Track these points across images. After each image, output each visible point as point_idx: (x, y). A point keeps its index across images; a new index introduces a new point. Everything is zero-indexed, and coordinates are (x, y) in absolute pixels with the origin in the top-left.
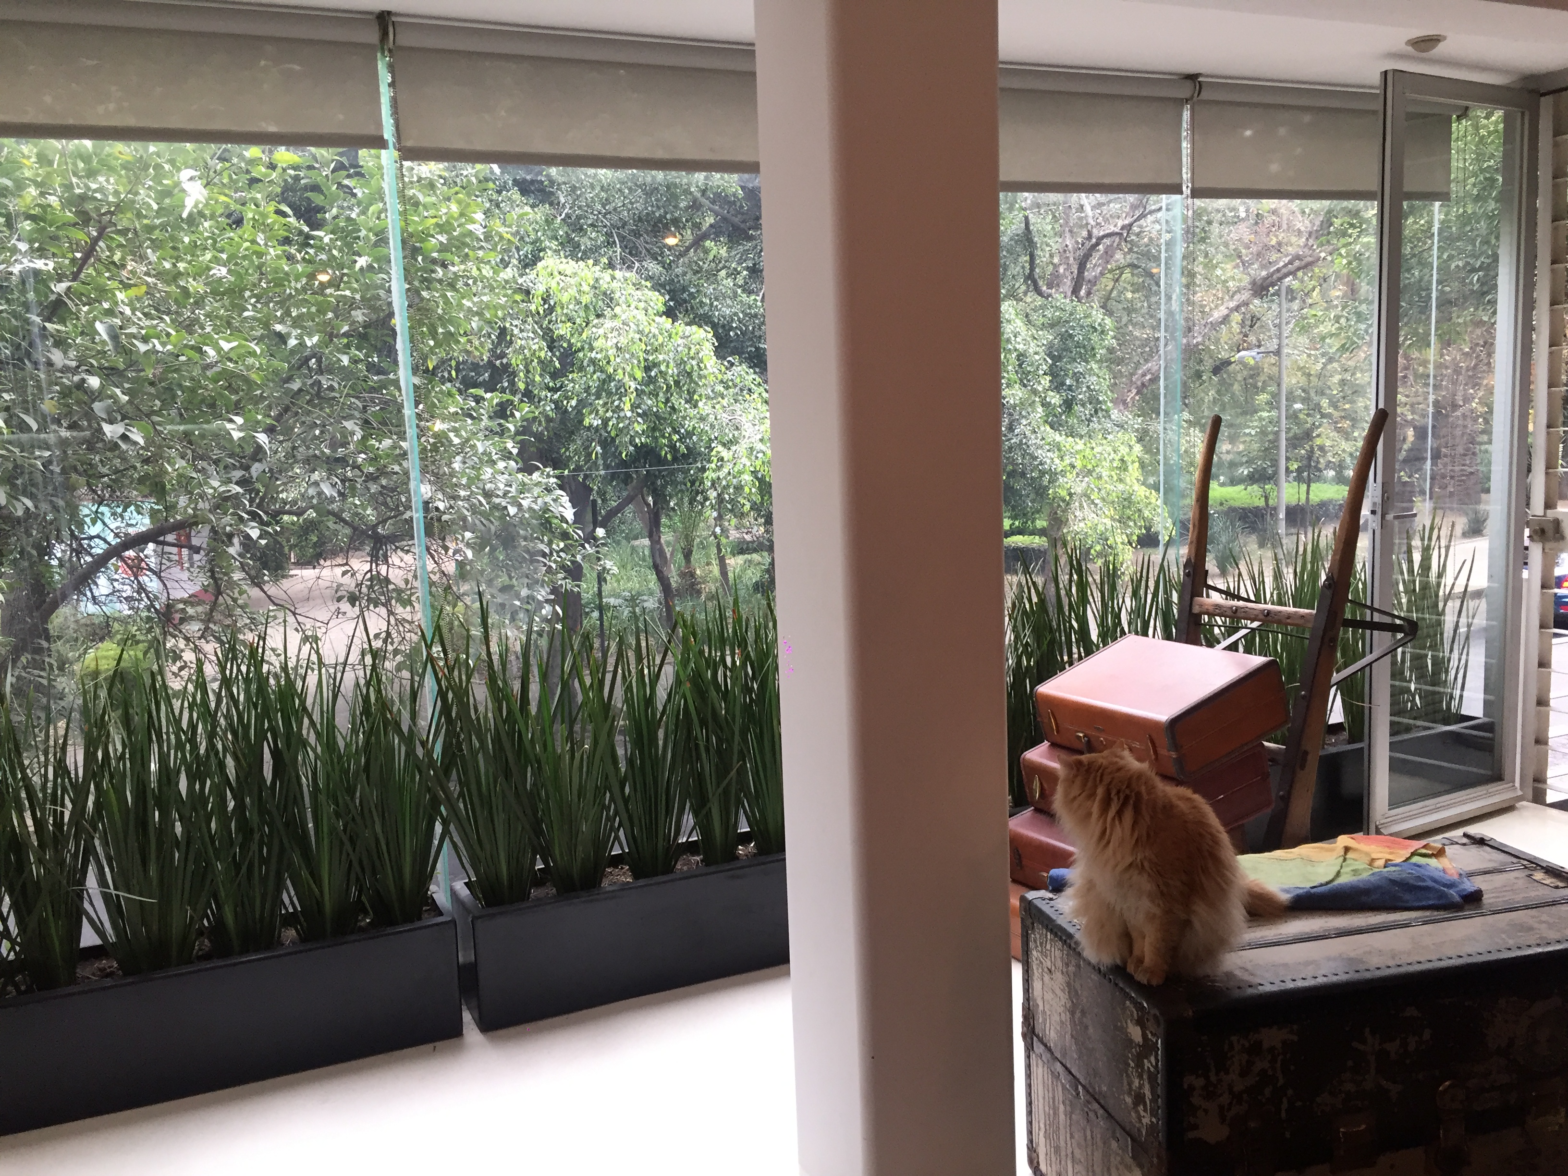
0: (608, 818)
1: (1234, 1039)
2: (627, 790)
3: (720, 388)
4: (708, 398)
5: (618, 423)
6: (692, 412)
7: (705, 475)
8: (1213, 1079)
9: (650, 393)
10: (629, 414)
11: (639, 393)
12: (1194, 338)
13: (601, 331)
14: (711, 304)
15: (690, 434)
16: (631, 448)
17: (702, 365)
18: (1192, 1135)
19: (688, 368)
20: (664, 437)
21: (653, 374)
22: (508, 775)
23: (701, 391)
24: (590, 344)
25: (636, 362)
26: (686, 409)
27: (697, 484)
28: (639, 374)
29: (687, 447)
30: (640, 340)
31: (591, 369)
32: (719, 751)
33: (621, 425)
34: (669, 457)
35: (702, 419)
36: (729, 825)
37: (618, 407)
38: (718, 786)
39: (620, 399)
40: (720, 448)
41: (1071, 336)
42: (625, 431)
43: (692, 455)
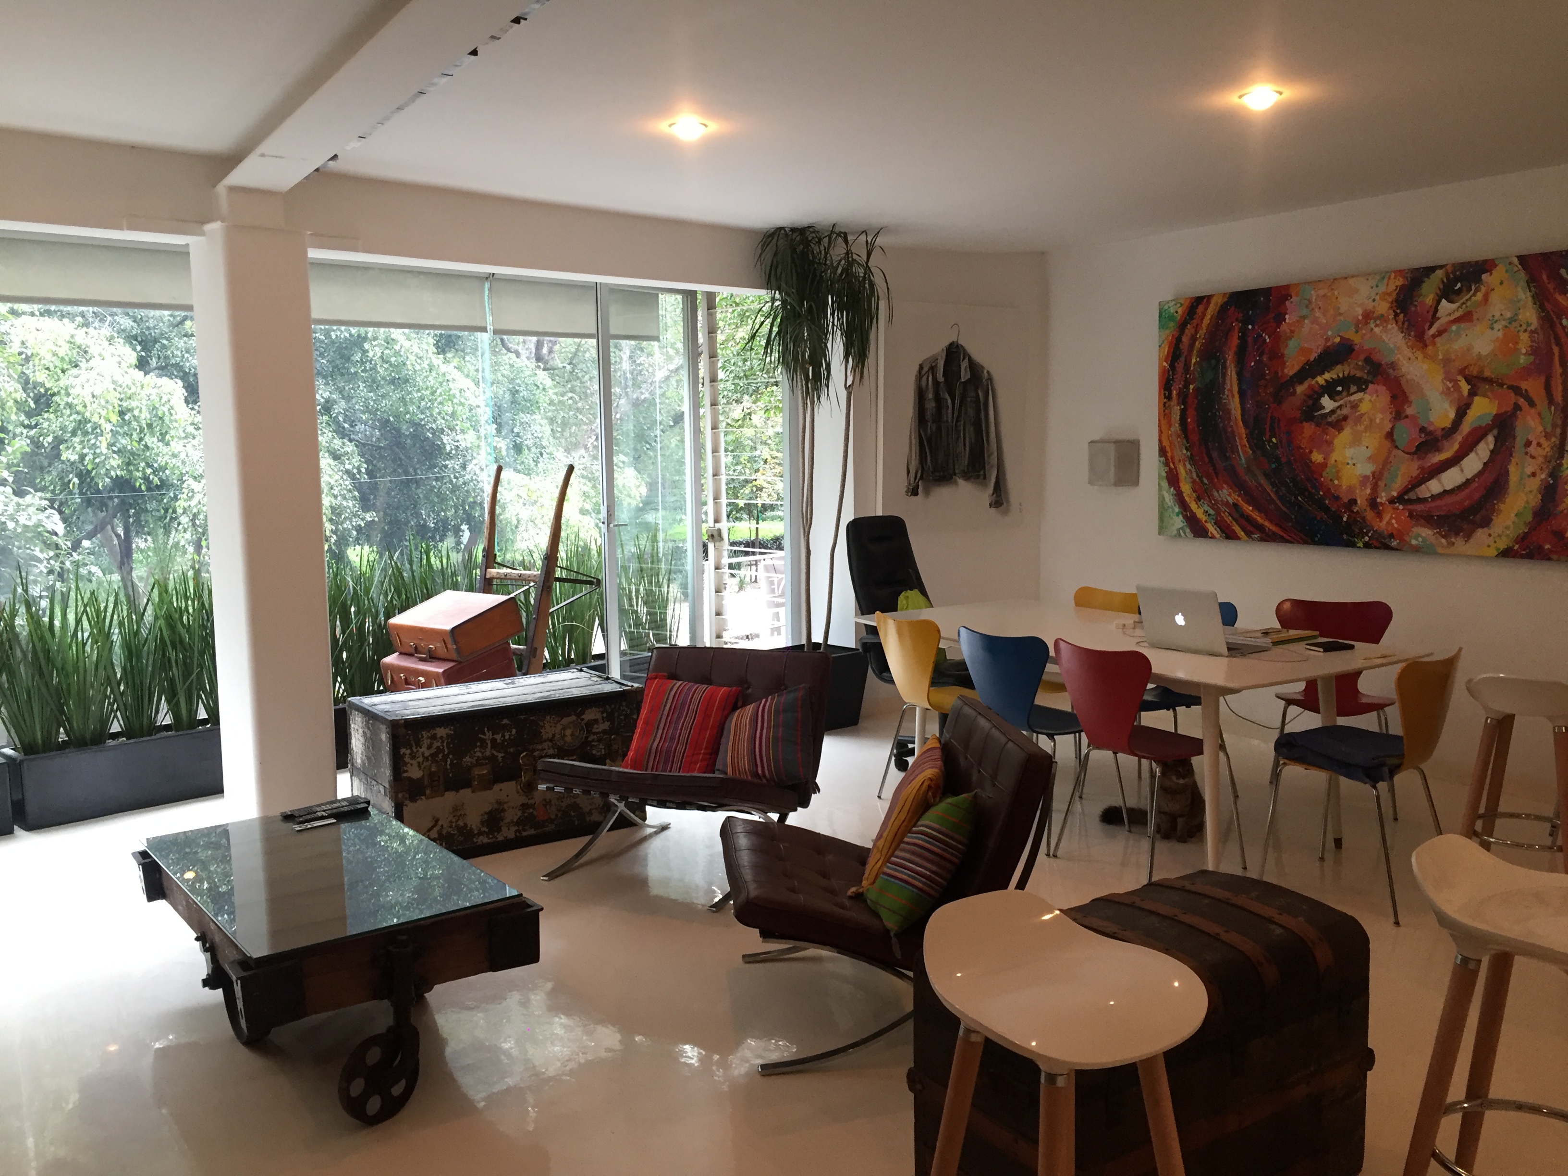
0: (109, 703)
1: (424, 733)
2: (122, 688)
3: (191, 429)
4: (179, 438)
5: (94, 459)
6: (165, 450)
7: (177, 504)
8: (415, 750)
9: (125, 433)
10: (105, 451)
11: (114, 433)
12: (642, 393)
13: (77, 381)
14: (183, 356)
15: (163, 469)
16: (108, 480)
17: (172, 412)
18: (405, 775)
19: (160, 414)
20: (138, 471)
21: (127, 417)
22: (41, 675)
23: (172, 432)
24: (66, 389)
25: (111, 408)
26: (158, 447)
27: (170, 511)
28: (115, 418)
29: (160, 479)
30: (115, 389)
31: (68, 412)
32: (185, 663)
33: (97, 460)
34: (143, 487)
35: (174, 456)
36: (192, 712)
37: (94, 444)
38: (184, 683)
39: (96, 438)
40: (191, 481)
41: (517, 391)
42: (101, 465)
43: (164, 484)
